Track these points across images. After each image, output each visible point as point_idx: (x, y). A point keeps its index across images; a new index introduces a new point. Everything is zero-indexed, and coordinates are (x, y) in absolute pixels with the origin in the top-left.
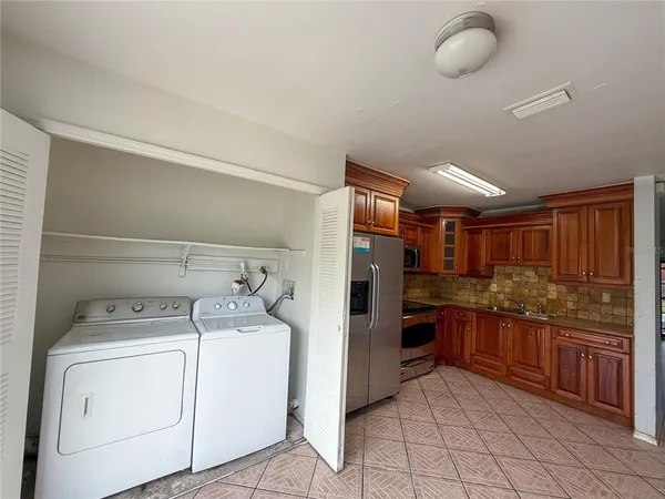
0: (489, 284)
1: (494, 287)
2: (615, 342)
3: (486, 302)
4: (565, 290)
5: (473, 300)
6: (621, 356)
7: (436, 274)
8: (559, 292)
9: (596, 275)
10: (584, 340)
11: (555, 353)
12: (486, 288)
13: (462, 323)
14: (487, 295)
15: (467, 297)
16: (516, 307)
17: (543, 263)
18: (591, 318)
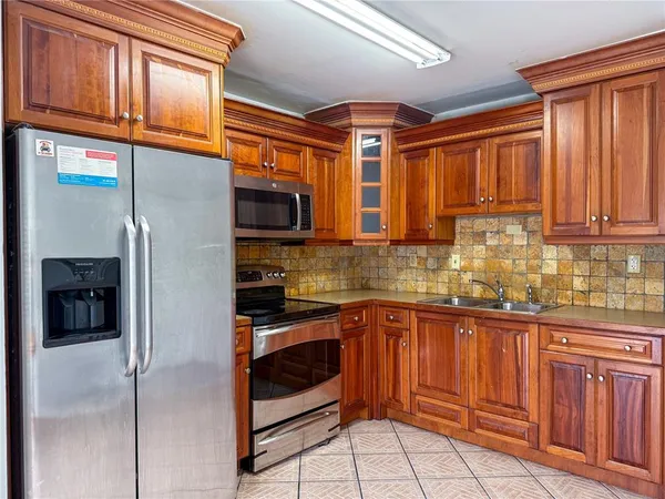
0: (447, 256)
1: (456, 261)
2: (639, 346)
3: (443, 290)
4: (570, 257)
5: (422, 289)
6: (649, 371)
7: (348, 243)
8: (559, 261)
9: (613, 221)
10: (592, 347)
11: (546, 376)
12: (442, 262)
13: (395, 335)
14: (444, 276)
15: (413, 282)
16: (491, 295)
17: (530, 207)
18: (610, 306)
